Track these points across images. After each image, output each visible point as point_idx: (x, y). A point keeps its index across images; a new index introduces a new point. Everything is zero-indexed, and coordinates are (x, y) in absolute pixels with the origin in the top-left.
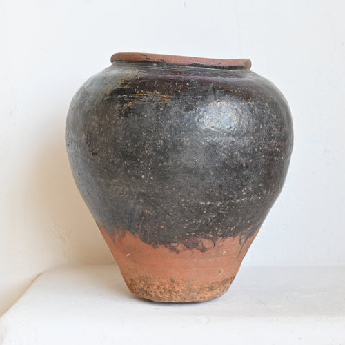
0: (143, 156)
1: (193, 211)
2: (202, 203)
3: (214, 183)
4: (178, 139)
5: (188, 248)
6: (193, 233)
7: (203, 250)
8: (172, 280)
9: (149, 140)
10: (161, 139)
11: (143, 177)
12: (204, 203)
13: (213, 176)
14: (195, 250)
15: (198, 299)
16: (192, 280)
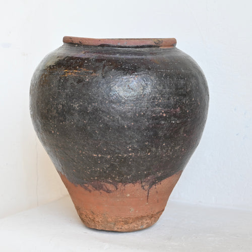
0: (51, 116)
1: (90, 160)
2: (94, 155)
3: (100, 140)
4: (72, 104)
5: (96, 188)
6: (96, 178)
7: (108, 191)
8: (93, 212)
9: (54, 105)
10: (61, 104)
11: (53, 132)
12: (96, 155)
13: (99, 134)
14: (101, 191)
15: (116, 229)
16: (107, 214)
